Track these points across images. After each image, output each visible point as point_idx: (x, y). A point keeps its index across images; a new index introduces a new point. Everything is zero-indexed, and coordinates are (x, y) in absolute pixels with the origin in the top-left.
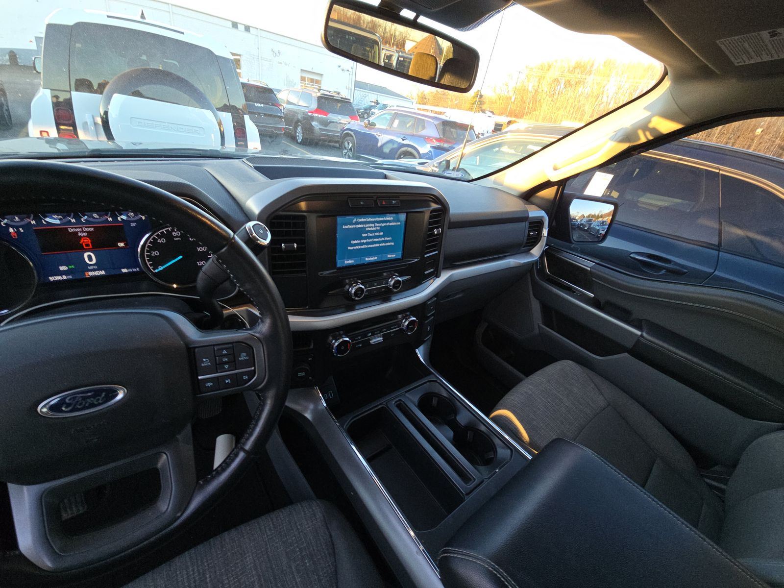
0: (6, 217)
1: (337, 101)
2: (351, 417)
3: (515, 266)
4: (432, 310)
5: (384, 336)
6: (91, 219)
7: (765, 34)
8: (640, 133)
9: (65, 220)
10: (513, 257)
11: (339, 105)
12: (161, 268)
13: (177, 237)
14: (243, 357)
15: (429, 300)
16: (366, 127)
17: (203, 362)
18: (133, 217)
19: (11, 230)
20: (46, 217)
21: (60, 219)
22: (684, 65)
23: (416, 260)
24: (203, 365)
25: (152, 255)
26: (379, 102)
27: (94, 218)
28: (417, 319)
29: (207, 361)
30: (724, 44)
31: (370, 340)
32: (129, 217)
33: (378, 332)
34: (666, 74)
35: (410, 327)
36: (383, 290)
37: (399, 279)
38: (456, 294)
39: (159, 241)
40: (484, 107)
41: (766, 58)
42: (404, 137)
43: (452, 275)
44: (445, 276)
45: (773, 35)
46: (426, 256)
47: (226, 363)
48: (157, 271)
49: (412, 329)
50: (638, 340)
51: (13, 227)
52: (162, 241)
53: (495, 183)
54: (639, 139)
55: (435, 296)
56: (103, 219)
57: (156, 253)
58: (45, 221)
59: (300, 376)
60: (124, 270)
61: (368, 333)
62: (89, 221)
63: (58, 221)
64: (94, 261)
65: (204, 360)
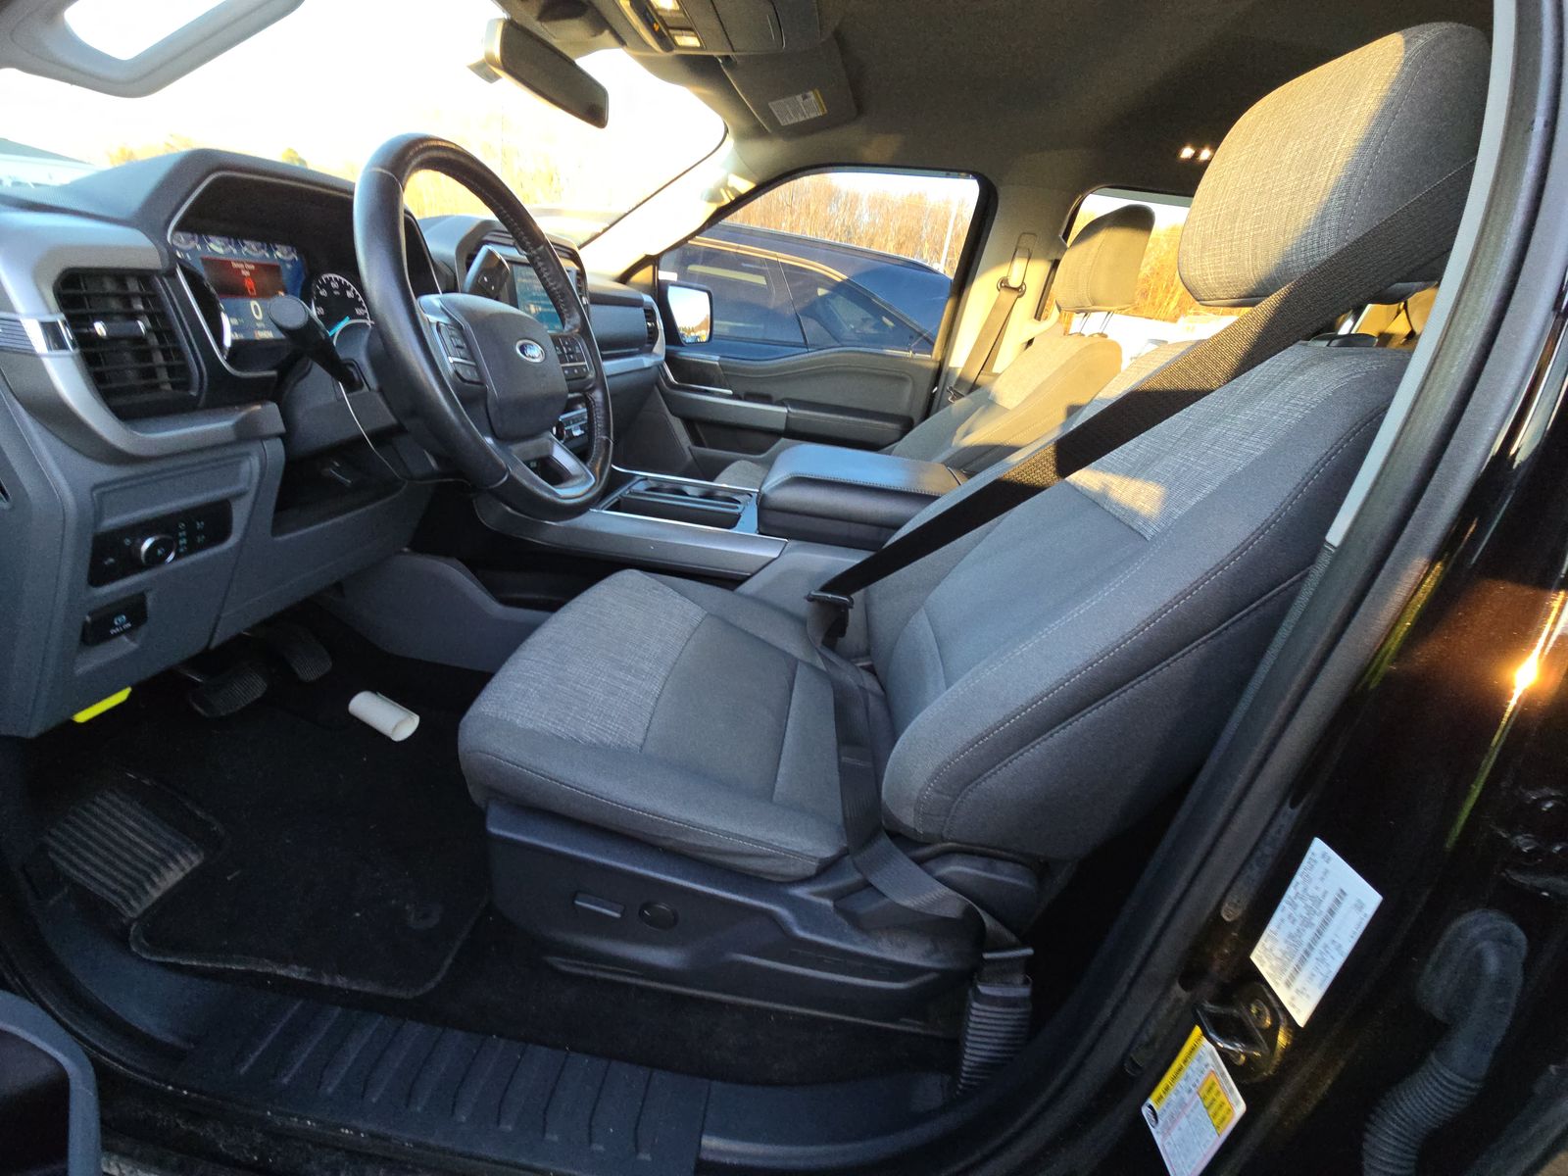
6: (251, 253)
7: (799, 98)
8: (722, 191)
9: (227, 250)
13: (337, 289)
20: (209, 241)
21: (223, 248)
22: (744, 125)
30: (774, 106)
34: (727, 131)
41: (802, 119)
45: (805, 97)
50: (787, 417)
54: (723, 199)
58: (210, 248)
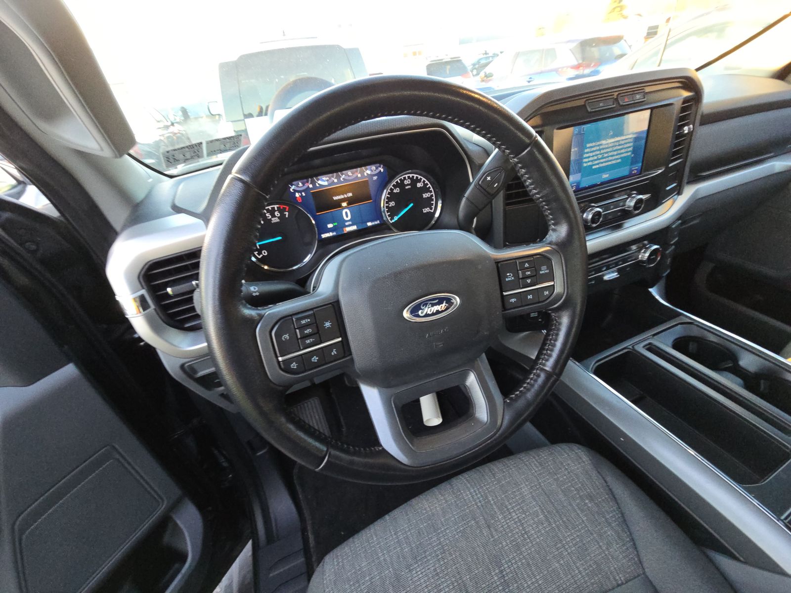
0: (294, 183)
1: (447, 63)
2: (595, 361)
3: (781, 171)
4: (674, 238)
5: (619, 271)
6: (347, 178)
9: (330, 181)
10: (777, 158)
11: (448, 67)
12: (396, 218)
13: (408, 185)
14: (544, 270)
15: (674, 223)
16: (483, 81)
17: (507, 277)
18: (375, 170)
19: (297, 195)
20: (318, 180)
21: (327, 181)
23: (660, 171)
24: (507, 280)
25: (390, 206)
26: (487, 52)
27: (349, 176)
28: (661, 247)
29: (510, 275)
31: (603, 275)
32: (372, 171)
33: (614, 265)
35: (652, 257)
36: (619, 214)
37: (641, 196)
38: (694, 219)
39: (395, 191)
40: (624, 12)
42: (530, 78)
43: (697, 191)
44: (689, 192)
46: (670, 165)
47: (528, 277)
48: (393, 221)
49: (655, 260)
51: (298, 192)
52: (397, 190)
53: (727, 69)
55: (678, 219)
56: (355, 176)
57: (392, 204)
58: (318, 184)
59: (532, 317)
60: (369, 224)
61: (603, 267)
62: (346, 180)
63: (326, 182)
64: (349, 217)
65: (508, 274)
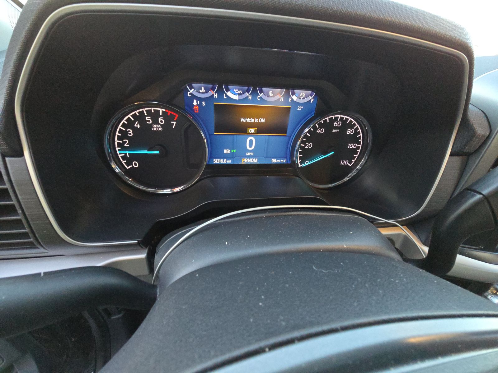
0: (194, 85)
6: (266, 98)
9: (243, 96)
12: (307, 163)
13: (337, 128)
18: (304, 98)
19: (195, 103)
20: (228, 90)
21: (239, 94)
25: (307, 147)
27: (269, 96)
32: (300, 97)
39: (318, 131)
48: (303, 165)
51: (197, 99)
52: (321, 131)
56: (276, 98)
57: (309, 145)
58: (227, 96)
60: (274, 161)
62: (264, 100)
63: (237, 96)
64: (253, 147)
